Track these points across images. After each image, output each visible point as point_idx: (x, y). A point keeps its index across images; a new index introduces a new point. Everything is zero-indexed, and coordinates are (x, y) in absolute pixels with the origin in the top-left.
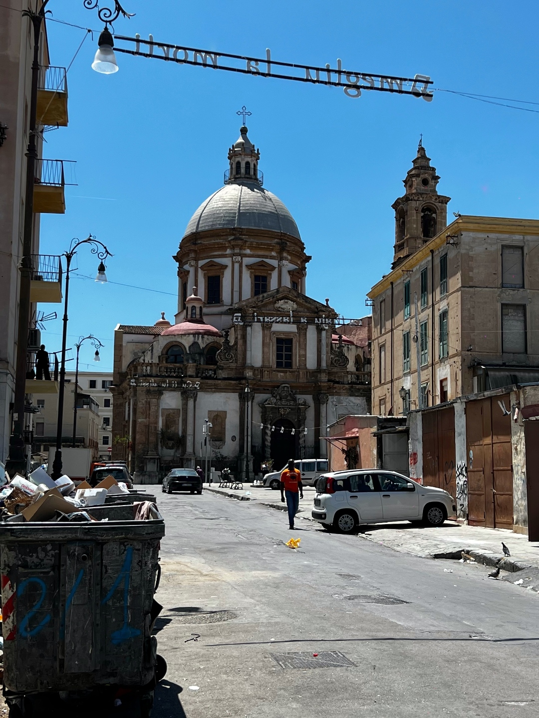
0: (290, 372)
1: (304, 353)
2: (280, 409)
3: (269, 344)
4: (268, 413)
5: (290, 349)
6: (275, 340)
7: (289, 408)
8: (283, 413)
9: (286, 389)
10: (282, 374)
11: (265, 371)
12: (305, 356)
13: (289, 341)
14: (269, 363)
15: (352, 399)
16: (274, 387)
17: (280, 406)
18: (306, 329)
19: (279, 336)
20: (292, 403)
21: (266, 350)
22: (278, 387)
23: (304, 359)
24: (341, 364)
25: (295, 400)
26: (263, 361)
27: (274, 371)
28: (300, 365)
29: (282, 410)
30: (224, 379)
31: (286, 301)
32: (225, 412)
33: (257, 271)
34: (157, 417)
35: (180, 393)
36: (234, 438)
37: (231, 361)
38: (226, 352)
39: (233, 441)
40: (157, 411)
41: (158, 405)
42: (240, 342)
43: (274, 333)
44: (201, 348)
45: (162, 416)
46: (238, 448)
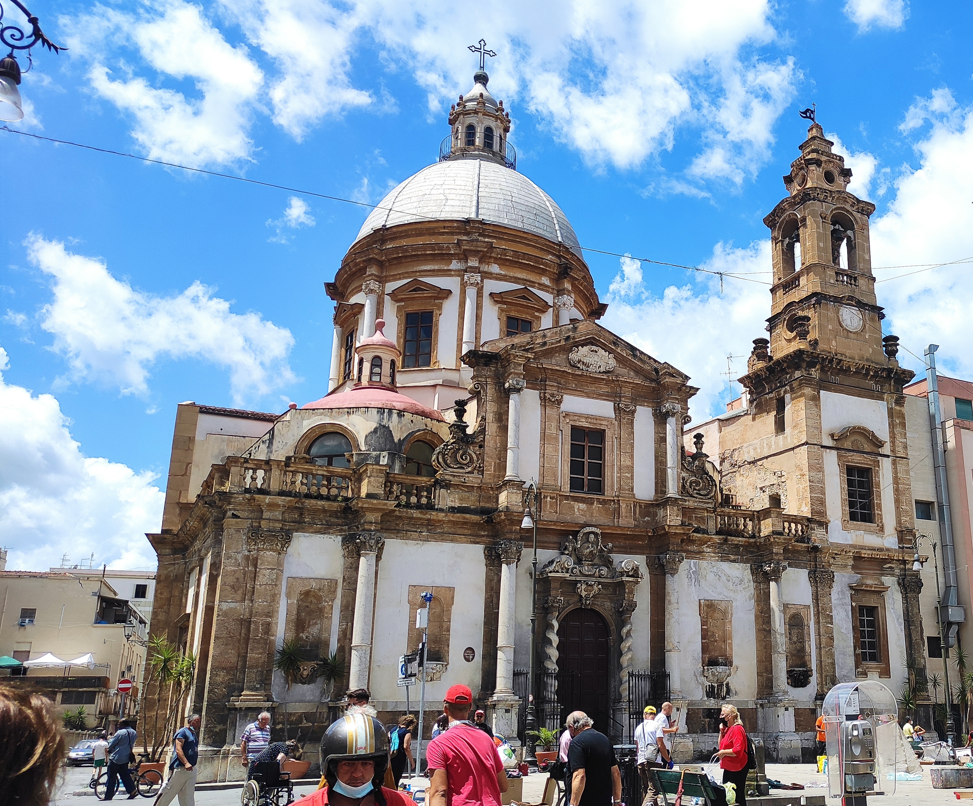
0: (599, 501)
1: (630, 463)
2: (579, 585)
3: (556, 439)
4: (553, 593)
5: (599, 453)
6: (567, 431)
7: (599, 583)
8: (584, 594)
9: (592, 536)
10: (583, 506)
11: (545, 497)
12: (631, 469)
13: (600, 435)
14: (556, 480)
15: (725, 566)
16: (564, 534)
17: (578, 579)
18: (633, 412)
19: (578, 424)
20: (605, 571)
21: (549, 449)
22: (575, 534)
23: (629, 475)
24: (702, 492)
25: (608, 563)
26: (542, 475)
27: (567, 498)
28: (620, 489)
29: (584, 587)
30: (453, 510)
31: (594, 348)
32: (452, 589)
33: (513, 308)
34: (274, 598)
35: (340, 538)
36: (469, 654)
37: (470, 469)
38: (459, 449)
39: (468, 660)
40: (275, 584)
41: (279, 567)
42: (492, 428)
43: (567, 415)
44: (396, 440)
45: (288, 596)
46: (478, 679)
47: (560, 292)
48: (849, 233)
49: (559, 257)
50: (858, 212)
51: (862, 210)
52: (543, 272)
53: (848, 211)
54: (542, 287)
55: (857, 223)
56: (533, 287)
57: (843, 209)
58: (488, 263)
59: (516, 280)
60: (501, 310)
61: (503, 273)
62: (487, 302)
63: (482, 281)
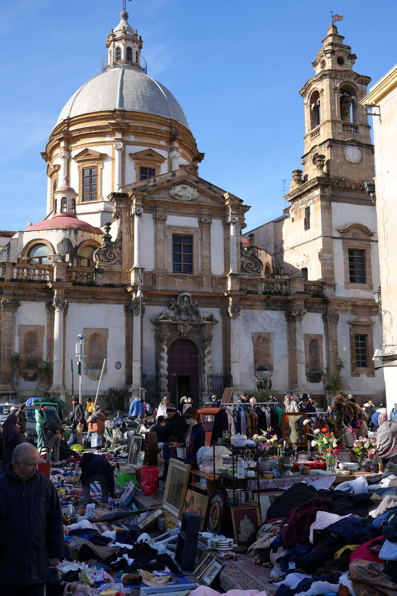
0: (190, 277)
1: (208, 254)
2: (179, 326)
3: (164, 242)
4: (163, 331)
5: (190, 248)
6: (170, 237)
7: (191, 325)
8: (182, 331)
9: (186, 298)
10: (180, 280)
11: (158, 276)
12: (209, 258)
13: (190, 238)
14: (164, 266)
15: (268, 313)
16: (170, 296)
17: (179, 322)
18: (210, 223)
19: (176, 232)
20: (194, 317)
21: (160, 248)
22: (176, 296)
23: (208, 261)
24: (254, 270)
25: (197, 313)
26: (156, 264)
27: (171, 276)
28: (202, 269)
29: (182, 327)
30: (106, 286)
31: (185, 186)
32: (107, 330)
33: (143, 162)
34: (12, 336)
35: (44, 304)
36: (118, 365)
37: (114, 262)
38: (108, 251)
39: (117, 368)
40: (12, 328)
41: (14, 320)
42: (125, 238)
43: (170, 227)
44: (74, 246)
45: (19, 335)
46: (123, 378)
47: (171, 149)
48: (353, 97)
49: (171, 127)
50: (359, 83)
51: (362, 82)
52: (161, 138)
53: (352, 83)
54: (161, 147)
55: (358, 90)
56: (155, 147)
57: (348, 82)
58: (128, 136)
59: (144, 144)
60: (136, 163)
61: (136, 140)
62: (128, 159)
63: (124, 147)
